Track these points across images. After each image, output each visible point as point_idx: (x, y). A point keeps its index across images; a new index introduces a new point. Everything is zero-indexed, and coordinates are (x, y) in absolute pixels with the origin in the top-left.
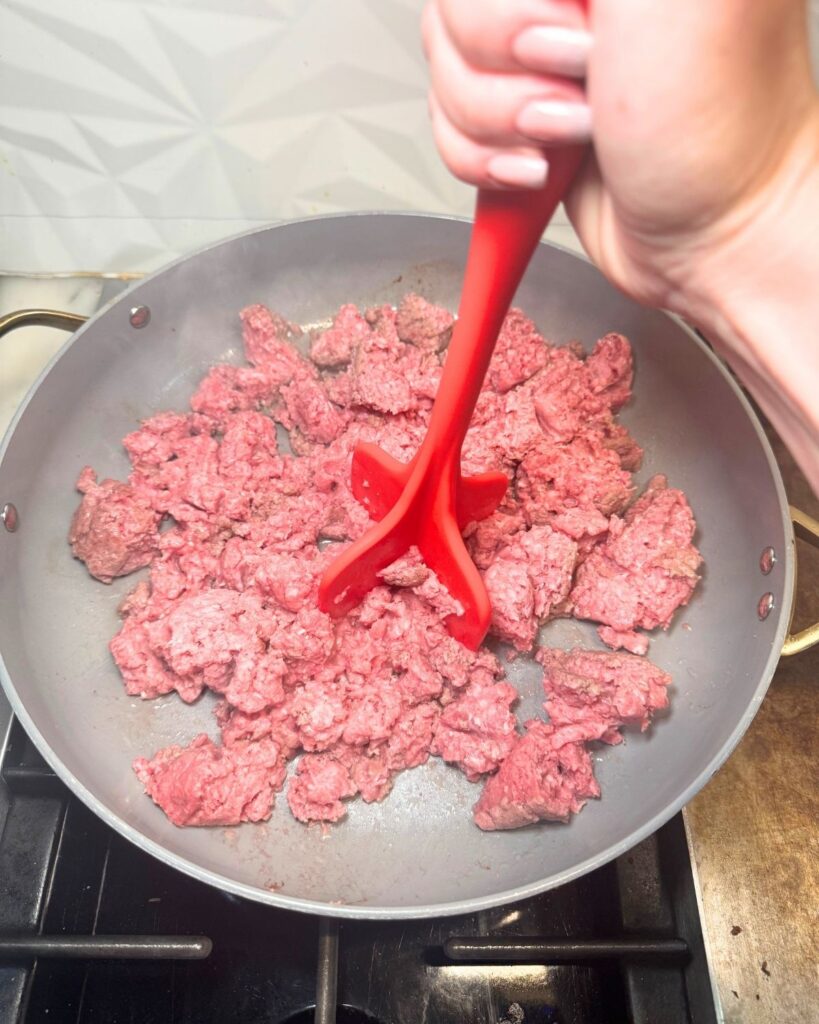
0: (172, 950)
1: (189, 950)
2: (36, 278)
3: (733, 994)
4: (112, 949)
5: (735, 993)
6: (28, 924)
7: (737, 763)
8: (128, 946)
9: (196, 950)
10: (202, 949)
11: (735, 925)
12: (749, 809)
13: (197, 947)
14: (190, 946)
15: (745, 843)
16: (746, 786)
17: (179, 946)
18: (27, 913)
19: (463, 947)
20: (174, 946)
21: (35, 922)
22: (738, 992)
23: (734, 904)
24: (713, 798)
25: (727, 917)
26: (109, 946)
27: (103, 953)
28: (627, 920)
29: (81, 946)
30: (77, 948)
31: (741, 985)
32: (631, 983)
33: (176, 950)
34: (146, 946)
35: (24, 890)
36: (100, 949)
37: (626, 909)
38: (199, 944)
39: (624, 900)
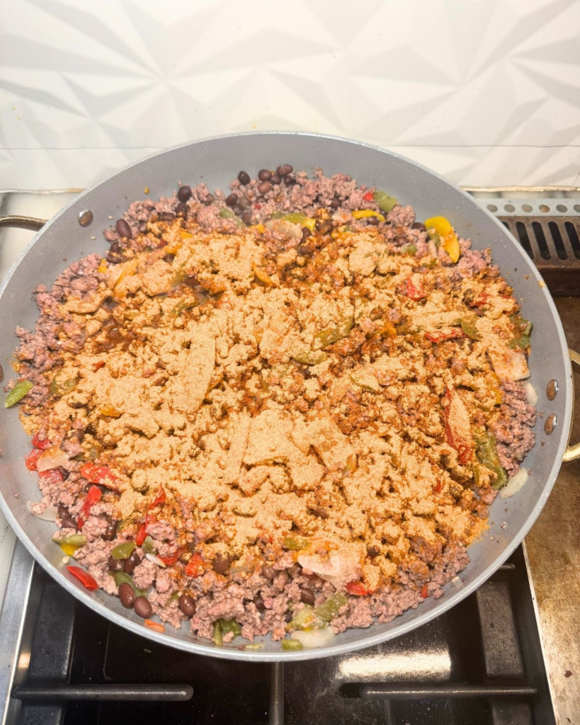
0: (165, 695)
1: (177, 696)
2: (39, 194)
3: (567, 720)
4: (122, 695)
5: (569, 720)
6: (61, 674)
7: (567, 551)
8: (134, 693)
9: (182, 695)
10: (187, 695)
11: (568, 670)
12: (576, 585)
13: (184, 693)
14: (178, 693)
15: (574, 610)
16: (574, 568)
17: (170, 693)
18: (60, 667)
19: (374, 692)
20: (167, 693)
21: (65, 673)
22: (571, 719)
23: (567, 655)
24: (550, 577)
25: (562, 664)
26: (121, 693)
27: (116, 698)
28: (490, 669)
29: (100, 693)
30: (97, 696)
31: (573, 714)
32: (495, 714)
33: (169, 695)
34: (147, 693)
35: (56, 650)
36: (114, 696)
37: (490, 661)
38: (184, 690)
39: (488, 654)
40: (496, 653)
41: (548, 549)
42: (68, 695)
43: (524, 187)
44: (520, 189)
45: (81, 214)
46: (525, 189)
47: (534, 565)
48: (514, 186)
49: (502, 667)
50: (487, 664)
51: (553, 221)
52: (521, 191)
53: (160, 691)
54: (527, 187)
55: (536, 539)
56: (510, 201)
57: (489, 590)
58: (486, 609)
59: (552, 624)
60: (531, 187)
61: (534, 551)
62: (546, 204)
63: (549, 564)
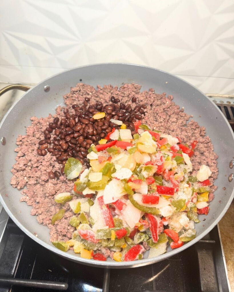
0: (55, 286)
1: (61, 287)
4: (36, 284)
8: (41, 283)
9: (63, 287)
10: (65, 286)
13: (64, 286)
14: (61, 285)
20: (56, 285)
21: (13, 274)
24: (231, 251)
29: (27, 282)
30: (25, 283)
33: (57, 286)
34: (47, 284)
35: (10, 263)
36: (33, 284)
37: (203, 285)
38: (64, 285)
39: (202, 283)
40: (206, 282)
41: (230, 238)
42: (12, 282)
43: (220, 95)
44: (219, 95)
45: (45, 87)
46: (221, 96)
47: (224, 245)
48: (216, 94)
49: (209, 289)
50: (202, 287)
51: (232, 106)
52: (219, 96)
53: (53, 284)
54: (222, 95)
55: (225, 234)
56: (215, 99)
57: (203, 253)
58: (202, 262)
59: (232, 272)
60: (223, 95)
61: (224, 238)
62: (230, 101)
63: (231, 245)
